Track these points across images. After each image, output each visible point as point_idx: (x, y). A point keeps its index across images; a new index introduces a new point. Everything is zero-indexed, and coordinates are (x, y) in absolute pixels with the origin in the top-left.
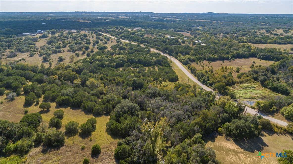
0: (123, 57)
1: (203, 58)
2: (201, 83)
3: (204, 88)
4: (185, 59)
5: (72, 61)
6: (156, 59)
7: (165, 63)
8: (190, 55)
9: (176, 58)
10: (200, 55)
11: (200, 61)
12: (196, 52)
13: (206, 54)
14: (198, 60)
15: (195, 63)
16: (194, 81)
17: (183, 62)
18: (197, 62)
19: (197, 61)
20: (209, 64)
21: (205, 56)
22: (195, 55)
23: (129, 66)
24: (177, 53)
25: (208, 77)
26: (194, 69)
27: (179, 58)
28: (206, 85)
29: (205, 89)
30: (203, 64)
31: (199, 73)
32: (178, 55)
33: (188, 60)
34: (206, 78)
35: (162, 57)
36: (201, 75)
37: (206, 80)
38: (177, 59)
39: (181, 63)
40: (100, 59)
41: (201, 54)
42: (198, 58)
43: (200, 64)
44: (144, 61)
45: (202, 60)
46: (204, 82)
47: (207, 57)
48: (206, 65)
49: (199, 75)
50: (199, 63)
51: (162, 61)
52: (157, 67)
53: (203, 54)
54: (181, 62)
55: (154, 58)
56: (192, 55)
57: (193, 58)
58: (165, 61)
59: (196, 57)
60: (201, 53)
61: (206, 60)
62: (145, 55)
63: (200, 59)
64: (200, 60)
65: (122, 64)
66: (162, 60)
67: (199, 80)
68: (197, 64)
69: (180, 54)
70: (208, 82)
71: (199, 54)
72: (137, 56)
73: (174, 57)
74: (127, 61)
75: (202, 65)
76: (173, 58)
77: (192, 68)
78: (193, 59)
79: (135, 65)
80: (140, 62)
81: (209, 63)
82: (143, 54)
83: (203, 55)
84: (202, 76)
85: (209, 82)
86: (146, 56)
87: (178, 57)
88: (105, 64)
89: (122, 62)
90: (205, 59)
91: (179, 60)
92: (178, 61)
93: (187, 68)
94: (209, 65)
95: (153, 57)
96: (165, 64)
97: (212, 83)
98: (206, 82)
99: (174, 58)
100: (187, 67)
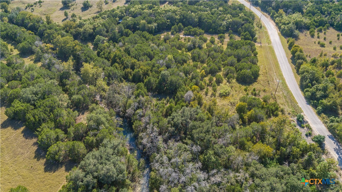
0: (174, 12)
1: (329, 23)
2: (306, 98)
3: (306, 118)
4: (288, 24)
5: (100, 10)
6: (231, 20)
7: (246, 30)
8: (302, 13)
9: (273, 18)
10: (324, 14)
11: (320, 31)
12: (316, 8)
13: (338, 14)
14: (317, 27)
15: (308, 32)
16: (291, 89)
17: (284, 29)
18: (312, 32)
19: (312, 29)
20: (338, 39)
21: (334, 18)
22: (314, 14)
23: (180, 30)
24: (277, 8)
25: (325, 89)
26: (299, 56)
27: (277, 18)
28: (315, 106)
29: (310, 122)
30: (325, 39)
31: (307, 72)
32: (277, 11)
33: (294, 27)
34: (320, 90)
35: (245, 15)
36: (310, 78)
37: (319, 94)
38: (274, 21)
39: (280, 30)
40: (137, 12)
41: (326, 13)
42: (316, 22)
43: (318, 37)
44: (208, 23)
45: (325, 27)
46: (312, 100)
47: (339, 22)
48: (330, 43)
49: (305, 76)
50: (316, 34)
51: (243, 25)
52: (229, 38)
53: (331, 12)
54: (279, 28)
55: (229, 16)
56: (307, 14)
57: (306, 20)
58: (247, 27)
59: (314, 21)
60: (327, 11)
61: (334, 28)
62: (215, 7)
63: (321, 24)
64: (320, 27)
65: (168, 24)
66: (243, 22)
67: (303, 87)
68: (313, 36)
69: (281, 11)
70: (322, 103)
71: (322, 13)
72: (201, 10)
73: (269, 14)
74: (179, 20)
75: (322, 40)
76: (267, 17)
77: (296, 51)
78: (305, 24)
79: (189, 29)
80: (200, 23)
81: (338, 36)
82: (212, 5)
83: (331, 16)
84: (311, 81)
85: (324, 101)
86: (215, 11)
87: (277, 16)
88: (138, 24)
89: (169, 20)
90: (332, 25)
91: (277, 24)
92: (275, 24)
93: (287, 45)
94: (338, 41)
95: (227, 14)
96: (245, 32)
97: (331, 105)
98: (318, 99)
99: (269, 17)
100: (288, 42)
